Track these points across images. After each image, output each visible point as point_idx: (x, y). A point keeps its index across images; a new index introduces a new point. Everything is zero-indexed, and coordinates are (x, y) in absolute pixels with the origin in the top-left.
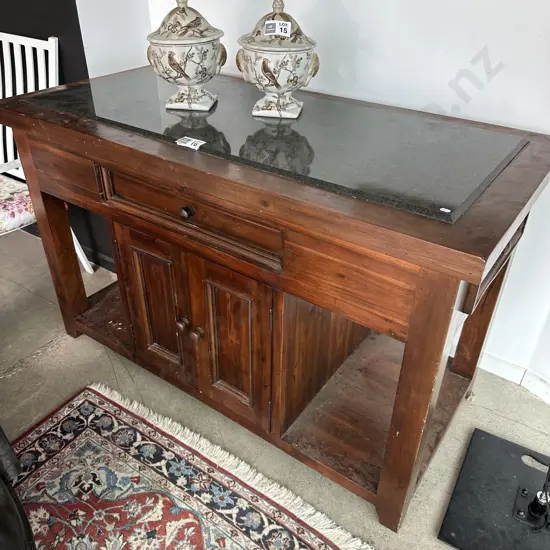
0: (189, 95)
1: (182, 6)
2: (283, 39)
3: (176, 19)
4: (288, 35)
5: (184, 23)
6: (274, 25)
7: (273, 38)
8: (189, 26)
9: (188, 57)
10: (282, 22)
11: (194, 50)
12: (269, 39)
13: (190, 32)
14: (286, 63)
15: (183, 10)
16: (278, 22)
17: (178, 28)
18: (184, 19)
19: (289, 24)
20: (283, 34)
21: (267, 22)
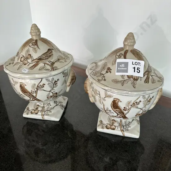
0: (43, 107)
1: (35, 38)
2: (136, 79)
3: (28, 51)
4: (141, 75)
5: (35, 56)
6: (126, 64)
7: (126, 78)
8: (40, 59)
9: (39, 87)
10: (134, 61)
11: (44, 81)
12: (121, 79)
13: (41, 65)
14: (138, 103)
15: (36, 43)
16: (130, 61)
17: (30, 61)
18: (36, 51)
19: (142, 63)
20: (136, 74)
21: (118, 61)
